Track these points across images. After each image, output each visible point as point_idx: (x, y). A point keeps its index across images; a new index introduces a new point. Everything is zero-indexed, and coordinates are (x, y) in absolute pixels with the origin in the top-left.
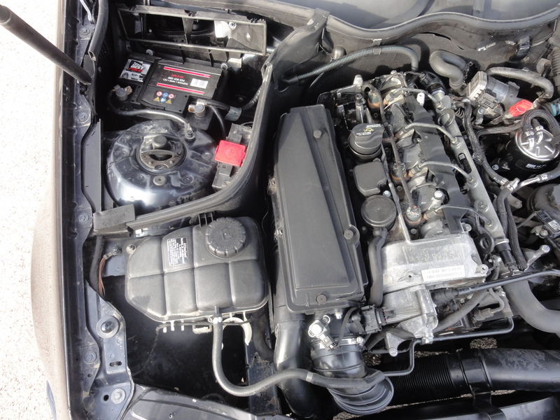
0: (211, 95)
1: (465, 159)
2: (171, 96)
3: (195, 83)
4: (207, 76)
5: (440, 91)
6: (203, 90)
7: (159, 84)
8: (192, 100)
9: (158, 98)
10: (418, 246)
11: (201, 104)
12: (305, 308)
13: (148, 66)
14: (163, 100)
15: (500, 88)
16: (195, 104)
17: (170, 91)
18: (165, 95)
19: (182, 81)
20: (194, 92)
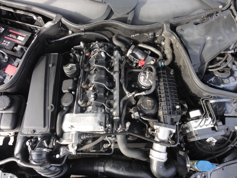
0: (24, 44)
1: (115, 81)
2: (9, 43)
3: (20, 38)
4: (25, 35)
5: (116, 51)
6: (21, 41)
7: (5, 37)
8: (16, 45)
9: (3, 43)
10: (77, 116)
11: (19, 47)
12: (26, 134)
13: (3, 29)
14: (5, 44)
15: (138, 53)
16: (17, 46)
17: (9, 40)
18: (6, 42)
19: (15, 37)
20: (18, 42)
